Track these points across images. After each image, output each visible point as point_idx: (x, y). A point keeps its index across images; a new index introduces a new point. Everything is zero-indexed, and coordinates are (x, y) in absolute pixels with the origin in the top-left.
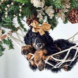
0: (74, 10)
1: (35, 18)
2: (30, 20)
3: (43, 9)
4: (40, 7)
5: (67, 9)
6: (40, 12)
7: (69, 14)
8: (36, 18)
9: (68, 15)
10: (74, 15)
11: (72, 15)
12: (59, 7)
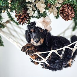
0: (68, 6)
1: (24, 13)
2: (19, 15)
3: (34, 3)
4: (31, 1)
5: (60, 3)
6: (30, 7)
7: (62, 10)
8: (26, 13)
9: (60, 11)
10: (68, 12)
11: (65, 11)
12: (52, 2)
